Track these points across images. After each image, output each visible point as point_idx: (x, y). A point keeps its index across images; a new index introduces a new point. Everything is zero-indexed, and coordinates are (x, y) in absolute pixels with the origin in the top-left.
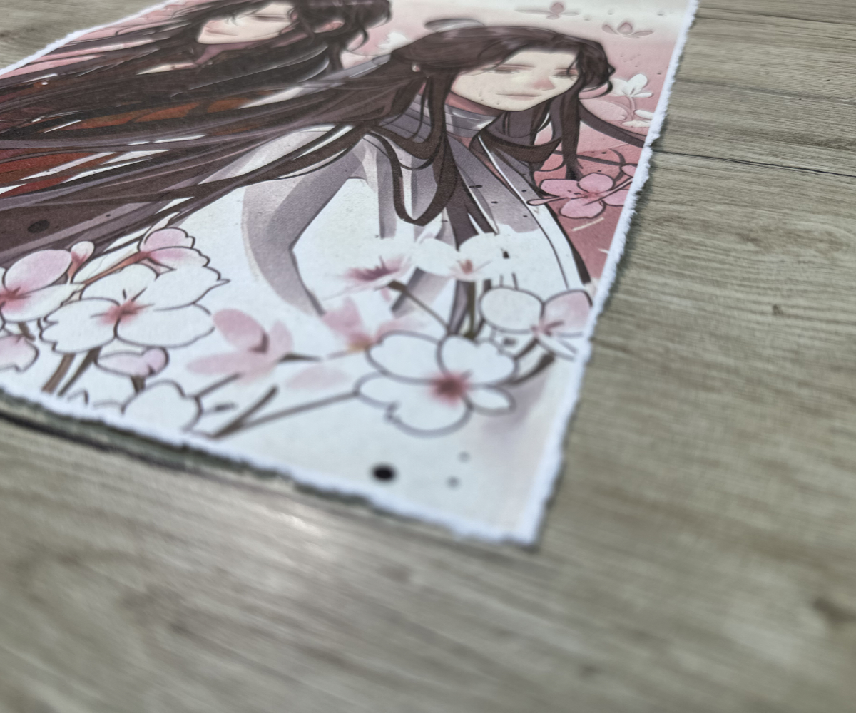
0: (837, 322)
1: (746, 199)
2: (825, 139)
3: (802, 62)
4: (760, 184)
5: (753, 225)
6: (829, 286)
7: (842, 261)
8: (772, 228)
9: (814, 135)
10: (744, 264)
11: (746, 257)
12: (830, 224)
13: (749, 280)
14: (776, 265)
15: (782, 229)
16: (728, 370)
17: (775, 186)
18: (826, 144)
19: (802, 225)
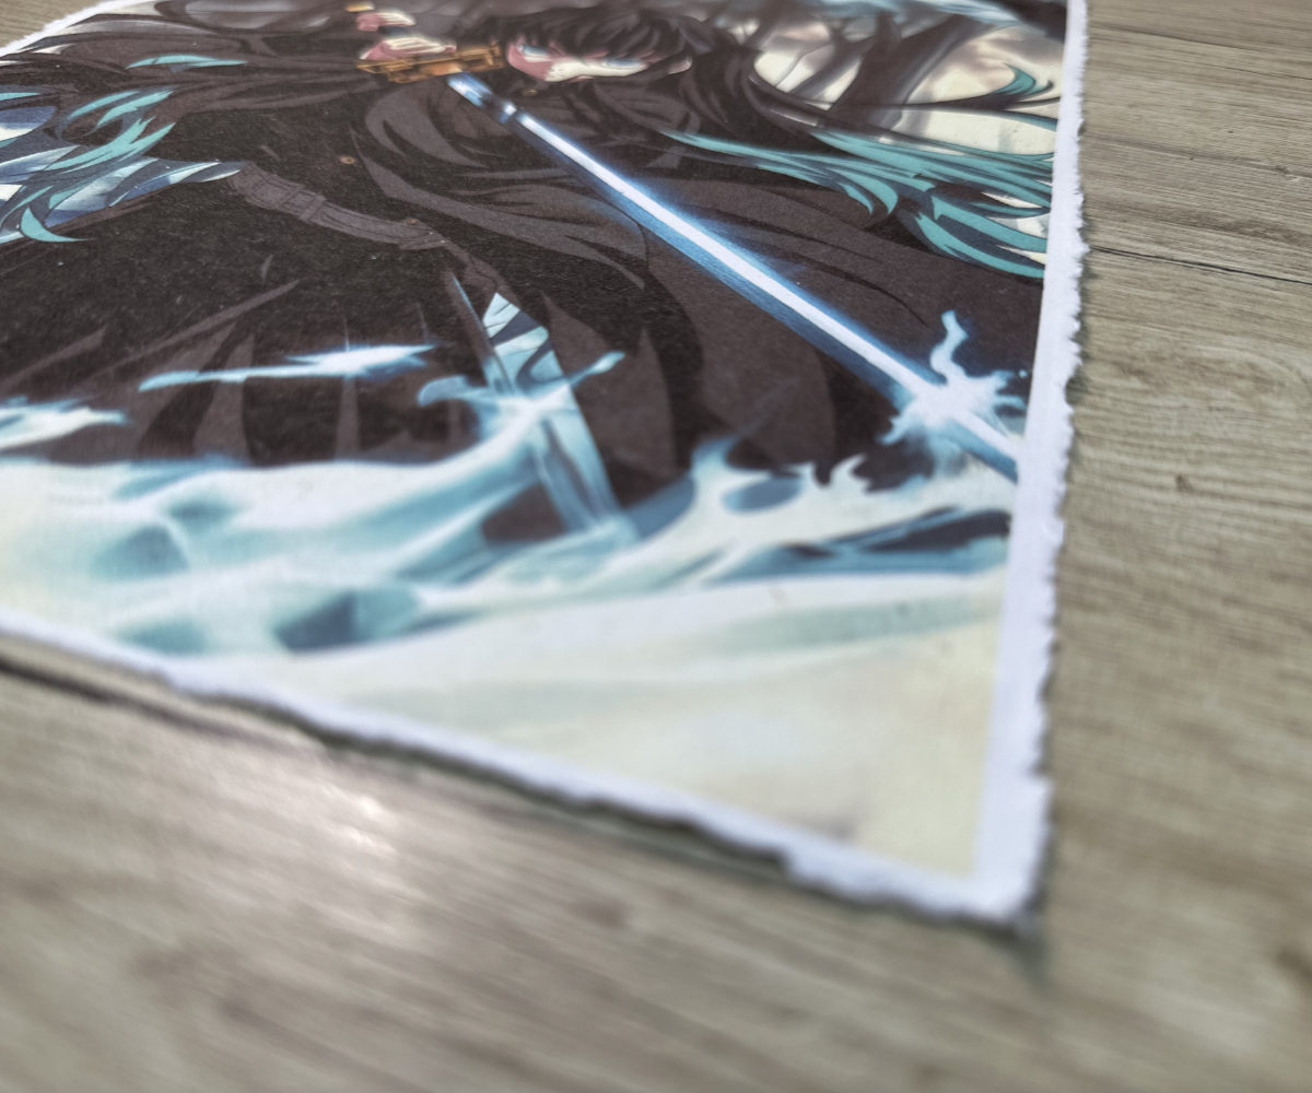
0: (1275, 504)
1: (1123, 308)
2: (1233, 220)
3: (1189, 103)
4: (1142, 287)
5: (1137, 348)
6: (1257, 448)
7: (1275, 409)
8: (1164, 355)
9: (1217, 215)
10: (1127, 410)
11: (1129, 398)
12: (1252, 352)
13: (1136, 434)
14: (1175, 413)
15: (1181, 357)
16: (1116, 577)
17: (1165, 290)
18: (1235, 228)
19: (1208, 352)
